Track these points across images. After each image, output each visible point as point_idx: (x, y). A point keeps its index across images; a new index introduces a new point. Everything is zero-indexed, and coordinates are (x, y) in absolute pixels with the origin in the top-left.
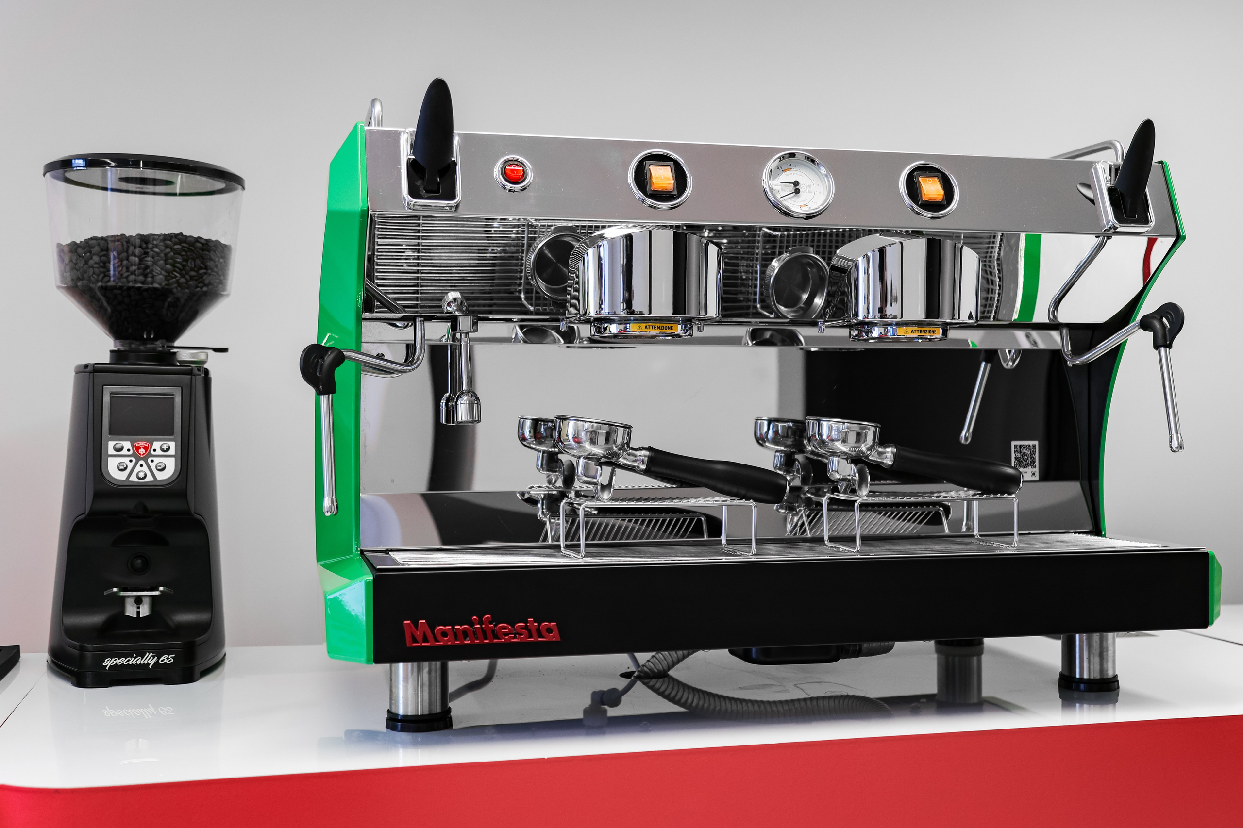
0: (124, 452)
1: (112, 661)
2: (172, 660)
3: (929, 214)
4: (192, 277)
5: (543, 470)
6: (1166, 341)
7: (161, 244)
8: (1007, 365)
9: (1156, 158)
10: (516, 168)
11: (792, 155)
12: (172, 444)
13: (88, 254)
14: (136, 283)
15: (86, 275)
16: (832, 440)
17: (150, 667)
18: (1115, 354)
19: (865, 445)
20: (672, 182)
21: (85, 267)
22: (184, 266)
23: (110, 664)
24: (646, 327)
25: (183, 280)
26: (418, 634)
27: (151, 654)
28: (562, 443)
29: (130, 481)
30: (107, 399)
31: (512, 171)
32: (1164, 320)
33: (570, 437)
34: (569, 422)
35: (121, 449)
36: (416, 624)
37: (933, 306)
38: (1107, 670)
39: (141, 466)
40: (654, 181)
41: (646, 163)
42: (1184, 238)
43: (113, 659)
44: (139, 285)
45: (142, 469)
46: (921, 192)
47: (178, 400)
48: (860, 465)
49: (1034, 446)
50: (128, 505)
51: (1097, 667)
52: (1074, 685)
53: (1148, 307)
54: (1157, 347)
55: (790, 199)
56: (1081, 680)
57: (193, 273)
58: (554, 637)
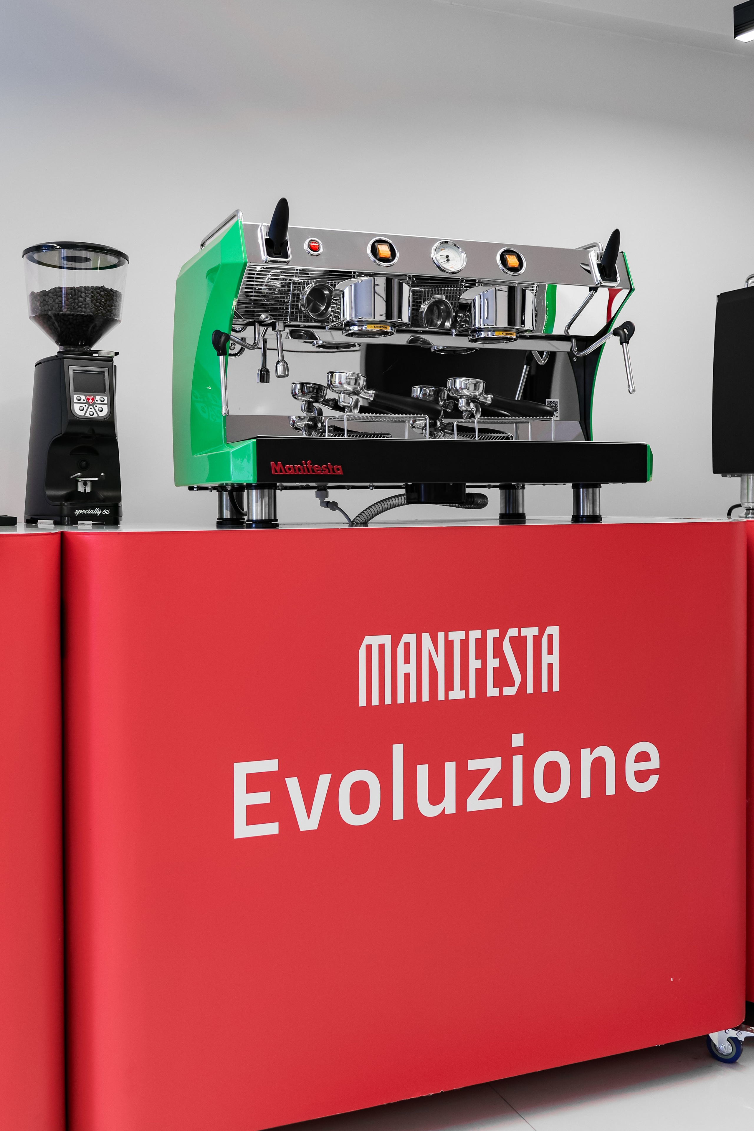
0: (82, 401)
1: (79, 512)
2: (109, 513)
3: (511, 273)
4: (108, 310)
5: (305, 411)
6: (626, 340)
7: (95, 291)
8: (541, 363)
9: (620, 251)
10: (315, 244)
11: (447, 242)
12: (106, 398)
13: (55, 296)
14: (81, 312)
15: (53, 308)
16: (462, 389)
17: (98, 515)
18: (599, 350)
19: (478, 392)
20: (390, 253)
21: (54, 303)
22: (105, 304)
23: (78, 513)
24: (375, 327)
25: (104, 312)
26: (278, 469)
27: (98, 509)
28: (332, 385)
29: (86, 417)
30: (71, 373)
31: (314, 246)
32: (625, 330)
33: (337, 382)
34: (336, 375)
35: (80, 400)
36: (276, 464)
37: (511, 321)
38: (596, 511)
39: (91, 409)
40: (381, 252)
41: (376, 244)
42: (634, 290)
43: (80, 511)
44: (83, 313)
45: (91, 410)
46: (507, 263)
47: (107, 375)
48: (475, 403)
49: (557, 402)
50: (86, 430)
51: (591, 509)
52: (580, 519)
53: (617, 324)
54: (621, 343)
55: (445, 264)
56: (583, 516)
57: (109, 308)
58: (340, 472)
